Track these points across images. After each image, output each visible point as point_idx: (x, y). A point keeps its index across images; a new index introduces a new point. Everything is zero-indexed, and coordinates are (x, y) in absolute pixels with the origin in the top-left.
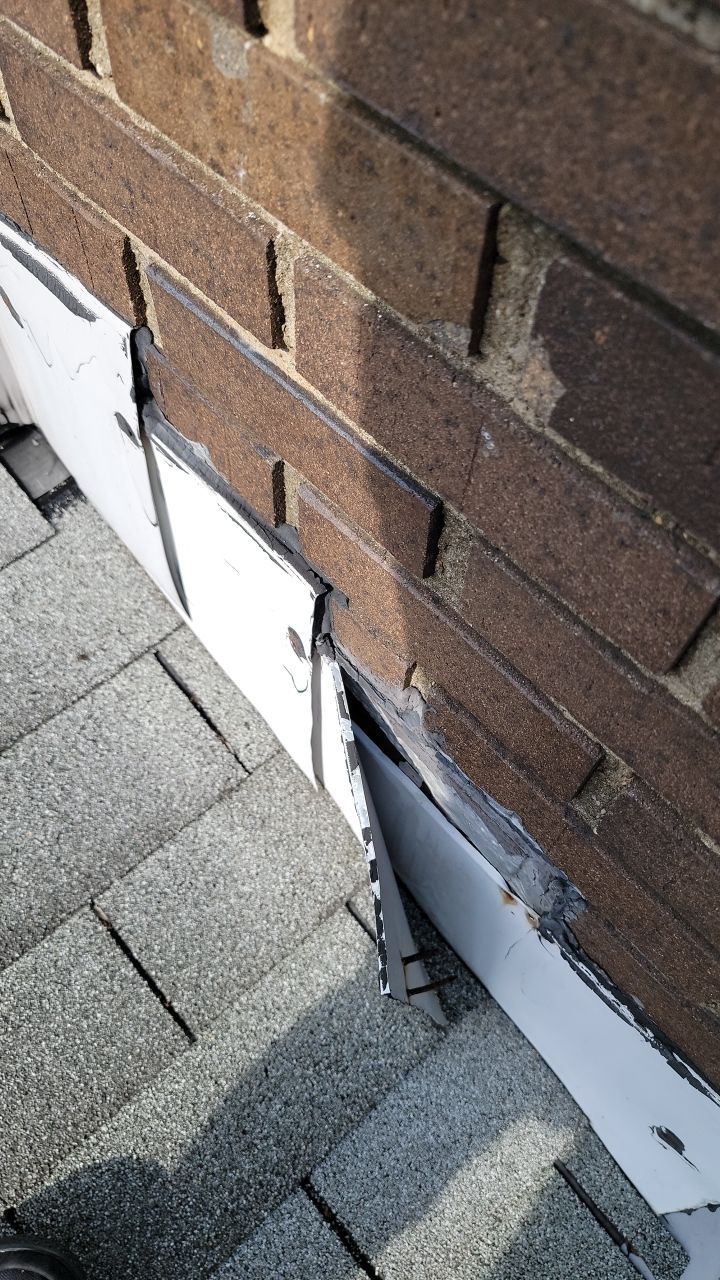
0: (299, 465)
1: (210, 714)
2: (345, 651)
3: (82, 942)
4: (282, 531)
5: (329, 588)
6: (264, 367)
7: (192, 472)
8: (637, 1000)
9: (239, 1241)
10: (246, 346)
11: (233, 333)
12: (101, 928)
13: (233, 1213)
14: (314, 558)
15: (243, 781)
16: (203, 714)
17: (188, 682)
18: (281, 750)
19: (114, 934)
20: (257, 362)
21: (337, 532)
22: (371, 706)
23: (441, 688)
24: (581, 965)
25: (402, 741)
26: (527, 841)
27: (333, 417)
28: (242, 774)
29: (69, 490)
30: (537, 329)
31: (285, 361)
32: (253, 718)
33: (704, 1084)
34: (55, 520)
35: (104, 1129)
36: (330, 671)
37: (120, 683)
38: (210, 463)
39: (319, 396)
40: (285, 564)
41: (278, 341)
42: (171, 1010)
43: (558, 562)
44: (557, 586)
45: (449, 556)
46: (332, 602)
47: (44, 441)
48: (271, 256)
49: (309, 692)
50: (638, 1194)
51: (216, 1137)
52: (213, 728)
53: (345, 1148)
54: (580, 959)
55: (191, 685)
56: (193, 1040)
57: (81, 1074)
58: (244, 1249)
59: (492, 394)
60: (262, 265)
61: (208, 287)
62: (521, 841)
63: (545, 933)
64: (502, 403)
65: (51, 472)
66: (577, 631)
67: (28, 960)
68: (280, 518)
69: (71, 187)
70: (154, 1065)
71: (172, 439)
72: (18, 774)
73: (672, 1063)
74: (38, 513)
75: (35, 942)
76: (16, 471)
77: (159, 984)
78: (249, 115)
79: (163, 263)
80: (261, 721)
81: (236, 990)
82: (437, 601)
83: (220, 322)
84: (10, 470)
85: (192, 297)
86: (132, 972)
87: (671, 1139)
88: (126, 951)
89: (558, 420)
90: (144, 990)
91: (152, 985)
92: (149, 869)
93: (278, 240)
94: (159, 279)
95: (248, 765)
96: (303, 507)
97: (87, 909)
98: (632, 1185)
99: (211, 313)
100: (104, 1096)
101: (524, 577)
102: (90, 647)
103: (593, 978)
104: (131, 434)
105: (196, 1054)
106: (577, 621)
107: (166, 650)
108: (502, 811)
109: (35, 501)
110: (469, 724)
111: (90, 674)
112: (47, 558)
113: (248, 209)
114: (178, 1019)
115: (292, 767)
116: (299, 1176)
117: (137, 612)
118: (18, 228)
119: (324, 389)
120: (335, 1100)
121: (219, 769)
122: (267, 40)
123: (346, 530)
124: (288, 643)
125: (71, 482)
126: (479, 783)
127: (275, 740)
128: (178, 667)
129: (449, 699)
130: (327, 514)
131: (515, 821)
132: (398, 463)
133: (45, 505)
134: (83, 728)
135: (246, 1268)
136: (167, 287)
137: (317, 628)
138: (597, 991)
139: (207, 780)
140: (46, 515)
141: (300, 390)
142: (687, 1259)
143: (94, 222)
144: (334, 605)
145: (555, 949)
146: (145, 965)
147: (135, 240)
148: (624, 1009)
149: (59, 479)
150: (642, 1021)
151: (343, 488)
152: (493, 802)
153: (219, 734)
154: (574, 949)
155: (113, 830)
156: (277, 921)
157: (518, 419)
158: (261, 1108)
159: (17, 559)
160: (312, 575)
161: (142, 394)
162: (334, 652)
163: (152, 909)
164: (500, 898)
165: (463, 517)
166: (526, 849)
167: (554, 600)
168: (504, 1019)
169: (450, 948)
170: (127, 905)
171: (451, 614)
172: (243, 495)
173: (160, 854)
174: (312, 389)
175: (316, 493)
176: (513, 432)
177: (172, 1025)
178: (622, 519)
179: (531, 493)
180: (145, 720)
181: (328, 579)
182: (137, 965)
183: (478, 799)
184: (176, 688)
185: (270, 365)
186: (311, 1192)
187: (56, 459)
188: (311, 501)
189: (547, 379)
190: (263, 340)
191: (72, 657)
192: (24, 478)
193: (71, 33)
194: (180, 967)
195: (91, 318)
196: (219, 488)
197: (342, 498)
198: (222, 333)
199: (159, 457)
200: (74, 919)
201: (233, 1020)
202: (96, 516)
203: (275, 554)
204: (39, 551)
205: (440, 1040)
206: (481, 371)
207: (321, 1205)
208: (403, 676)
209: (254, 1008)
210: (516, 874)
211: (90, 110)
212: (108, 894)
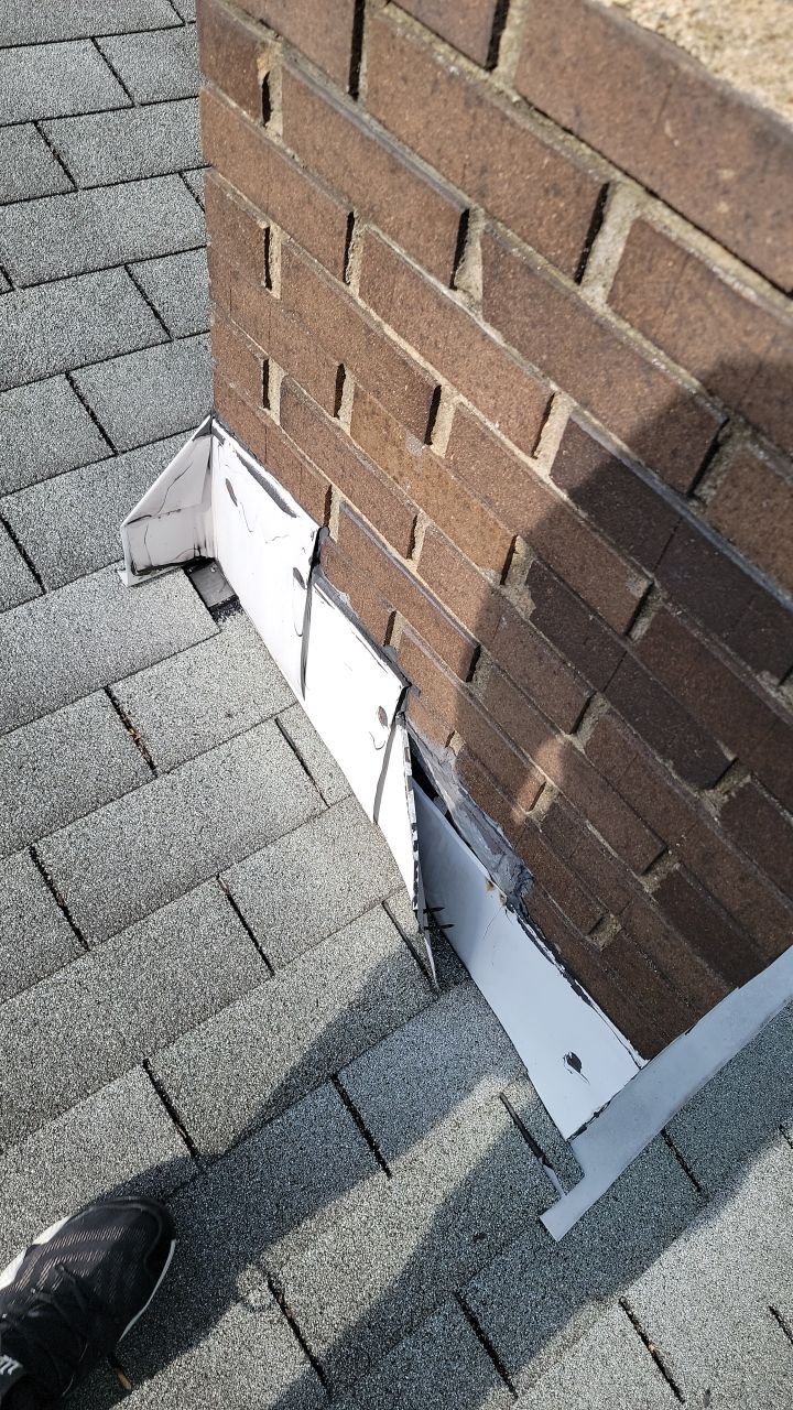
0: (406, 615)
1: (308, 764)
2: (412, 724)
3: (209, 899)
4: (386, 649)
5: (410, 684)
6: (398, 566)
7: (336, 608)
8: (557, 948)
9: (288, 1107)
10: (391, 554)
11: (384, 545)
12: (222, 892)
13: (286, 1088)
14: (403, 666)
15: (323, 812)
16: (302, 763)
17: (296, 741)
18: (352, 795)
19: (230, 898)
20: (395, 562)
21: (421, 653)
22: (422, 760)
23: (467, 747)
24: (528, 926)
25: (438, 783)
26: (505, 842)
27: (431, 596)
28: (323, 806)
29: (233, 604)
30: (527, 583)
31: (412, 566)
32: (336, 771)
33: (589, 998)
34: (220, 623)
35: (210, 1020)
36: (401, 733)
37: (251, 736)
38: (349, 605)
39: (425, 584)
40: (387, 668)
41: (409, 556)
42: (261, 952)
43: (529, 679)
44: (528, 689)
45: (480, 673)
46: (411, 692)
47: (220, 569)
48: (415, 522)
49: (384, 750)
50: (554, 1125)
51: (280, 1039)
52: (309, 774)
53: (362, 1061)
54: (528, 922)
55: (298, 743)
56: (273, 974)
57: (199, 982)
58: (291, 1113)
59: (509, 602)
60: (410, 524)
61: (377, 524)
62: (501, 843)
63: (509, 905)
64: (512, 606)
65: (221, 591)
66: (536, 713)
67: (173, 906)
68: (387, 642)
69: (302, 452)
70: (247, 986)
71: (327, 588)
72: (180, 786)
73: (575, 987)
74: (210, 617)
75: (181, 895)
76: (198, 587)
77: (255, 934)
78: (417, 468)
79: (350, 502)
80: (341, 773)
81: (304, 946)
82: (471, 695)
83: (378, 538)
84: (195, 587)
85: (364, 523)
86: (238, 924)
87: (574, 1062)
88: (236, 909)
89: (533, 618)
90: (246, 936)
91: (250, 934)
92: (256, 860)
93: (419, 515)
94: (347, 510)
95: (329, 802)
96: (404, 638)
97: (214, 879)
98: (551, 1119)
99: (373, 534)
100: (213, 999)
101: (515, 685)
102: (234, 710)
103: (534, 934)
104: (301, 581)
105: (273, 983)
106: (536, 708)
107: (283, 718)
108: (492, 823)
109: (209, 609)
110: (480, 768)
111: (232, 727)
112: (212, 648)
113: (406, 498)
114: (264, 957)
115: (358, 806)
116: (331, 1071)
117: (267, 691)
118: (255, 457)
119: (430, 583)
120: (360, 1028)
121: (308, 802)
122: (432, 447)
123: (427, 653)
124: (377, 717)
125: (235, 599)
126: (481, 806)
127: (349, 787)
128: (290, 731)
129: (471, 753)
130: (418, 643)
131: (499, 830)
132: (462, 624)
133: (216, 612)
134: (224, 762)
135: (291, 1125)
136: (351, 516)
137: (398, 708)
138: (535, 943)
139: (300, 808)
140: (215, 619)
141: (416, 580)
142: (583, 1175)
143: (314, 474)
144: (411, 696)
145: (514, 916)
146: (247, 921)
147: (334, 486)
148: (550, 954)
149: (226, 596)
150: (559, 960)
151: (430, 631)
152: (488, 818)
153: (312, 778)
154: (525, 916)
155: (237, 830)
156: (335, 906)
157: (518, 614)
158: (311, 1026)
159: (193, 645)
160: (401, 675)
161: (315, 561)
162: (404, 723)
163: (256, 886)
164: (485, 886)
165: (489, 654)
166: (504, 849)
167: (526, 697)
168: (479, 994)
169: (448, 942)
170: (240, 879)
171: (478, 703)
172: (367, 625)
173: (264, 851)
174: (422, 580)
175: (413, 631)
176: (515, 619)
177: (260, 961)
178: (556, 662)
179: (520, 646)
180: (264, 763)
181: (410, 679)
182: (242, 919)
183: (480, 818)
184: (286, 744)
185: (401, 565)
186: (337, 1084)
187: (226, 582)
188: (409, 635)
189: (530, 601)
190: (402, 554)
191: (222, 714)
192: (202, 593)
193: (333, 404)
194: (269, 926)
195: (293, 515)
196: (353, 620)
197: (429, 636)
198: (378, 545)
199: (315, 596)
200: (205, 884)
201: (300, 965)
202: (249, 623)
203: (381, 662)
204: (208, 642)
205: (434, 1001)
206: (504, 591)
207: (343, 1094)
208: (446, 739)
209: (314, 961)
210: (496, 869)
211: (332, 434)
212: (228, 871)
